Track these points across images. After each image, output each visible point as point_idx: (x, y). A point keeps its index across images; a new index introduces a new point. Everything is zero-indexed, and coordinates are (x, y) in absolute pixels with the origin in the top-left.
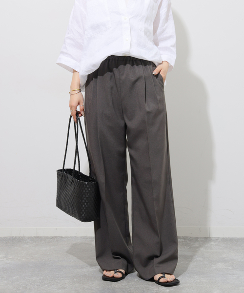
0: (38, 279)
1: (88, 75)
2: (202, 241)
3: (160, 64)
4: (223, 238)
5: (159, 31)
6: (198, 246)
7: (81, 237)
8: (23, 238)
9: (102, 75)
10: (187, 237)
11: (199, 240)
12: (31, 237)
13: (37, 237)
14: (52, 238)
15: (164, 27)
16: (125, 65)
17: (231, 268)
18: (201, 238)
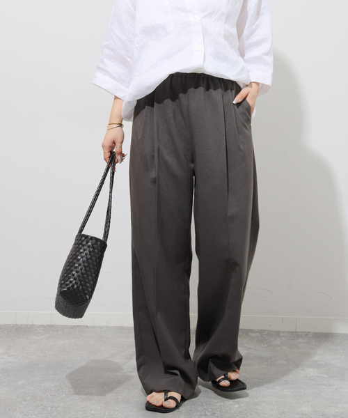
0: (53, 385)
1: (138, 101)
2: (285, 337)
3: (247, 86)
4: (316, 333)
5: (246, 32)
6: (279, 343)
7: (114, 327)
8: (32, 326)
9: (160, 102)
10: (264, 331)
11: (281, 335)
12: (43, 326)
13: (52, 326)
15: (254, 27)
17: (326, 376)
18: (283, 332)
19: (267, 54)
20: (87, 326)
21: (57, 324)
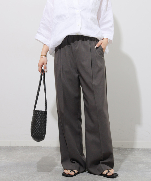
0: (27, 173)
1: (56, 47)
2: (129, 150)
4: (143, 149)
5: (102, 18)
7: (54, 147)
8: (18, 147)
10: (120, 148)
12: (22, 147)
13: (26, 147)
14: (36, 147)
15: (105, 15)
16: (78, 40)
17: (147, 168)
18: (128, 148)
19: (111, 27)
20: (42, 147)
21: (28, 146)
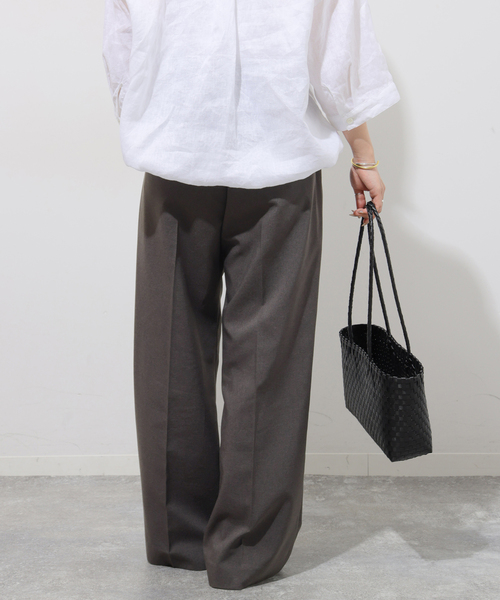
2: (352, 484)
4: (398, 478)
6: (343, 494)
7: (91, 477)
10: (319, 476)
11: (345, 481)
18: (349, 478)
20: (50, 477)
